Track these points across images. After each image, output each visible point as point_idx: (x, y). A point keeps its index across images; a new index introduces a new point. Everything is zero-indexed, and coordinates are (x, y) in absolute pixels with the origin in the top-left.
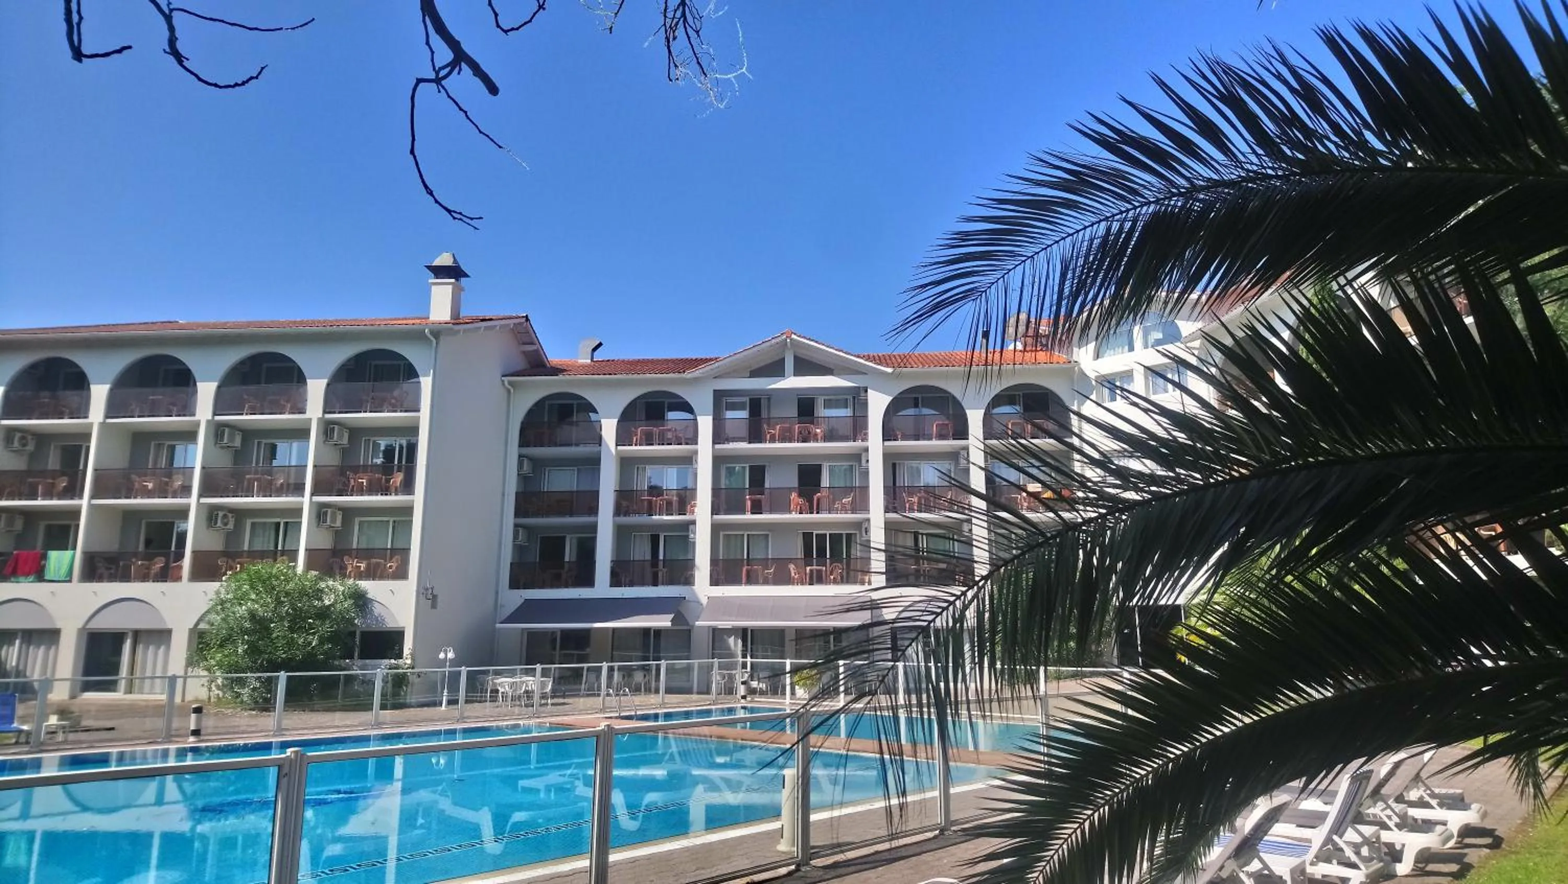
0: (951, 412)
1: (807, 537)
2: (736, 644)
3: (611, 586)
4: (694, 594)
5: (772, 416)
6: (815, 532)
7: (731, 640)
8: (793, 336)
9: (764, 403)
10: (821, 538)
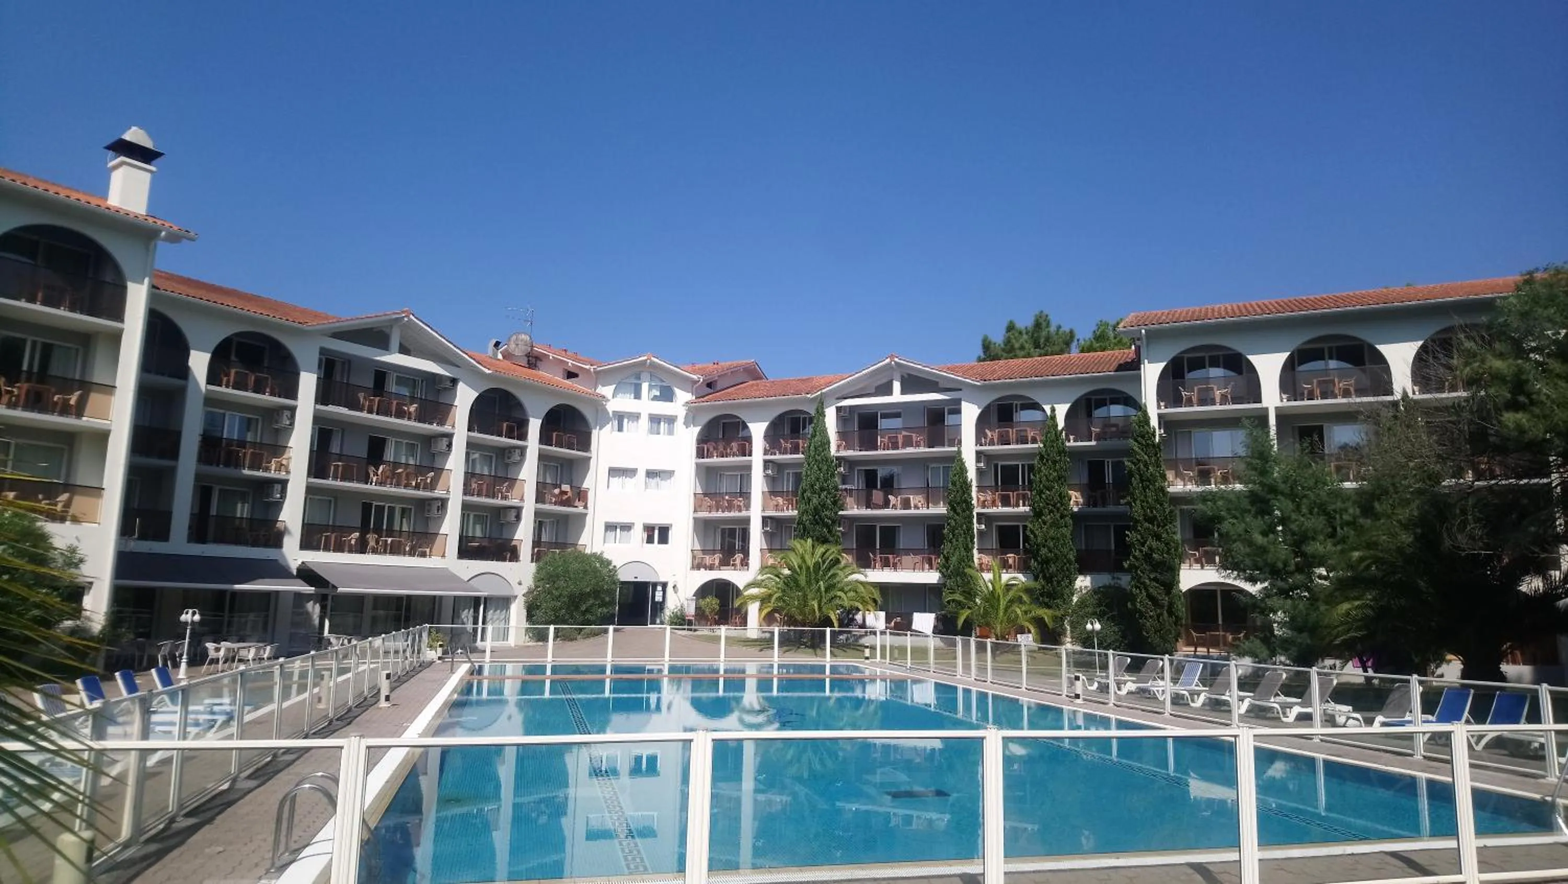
0: (497, 412)
1: (367, 508)
2: (313, 607)
3: (188, 542)
4: (283, 556)
5: (350, 382)
6: (375, 503)
7: (310, 605)
8: (411, 316)
9: (338, 367)
10: (380, 509)
